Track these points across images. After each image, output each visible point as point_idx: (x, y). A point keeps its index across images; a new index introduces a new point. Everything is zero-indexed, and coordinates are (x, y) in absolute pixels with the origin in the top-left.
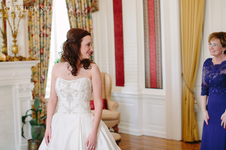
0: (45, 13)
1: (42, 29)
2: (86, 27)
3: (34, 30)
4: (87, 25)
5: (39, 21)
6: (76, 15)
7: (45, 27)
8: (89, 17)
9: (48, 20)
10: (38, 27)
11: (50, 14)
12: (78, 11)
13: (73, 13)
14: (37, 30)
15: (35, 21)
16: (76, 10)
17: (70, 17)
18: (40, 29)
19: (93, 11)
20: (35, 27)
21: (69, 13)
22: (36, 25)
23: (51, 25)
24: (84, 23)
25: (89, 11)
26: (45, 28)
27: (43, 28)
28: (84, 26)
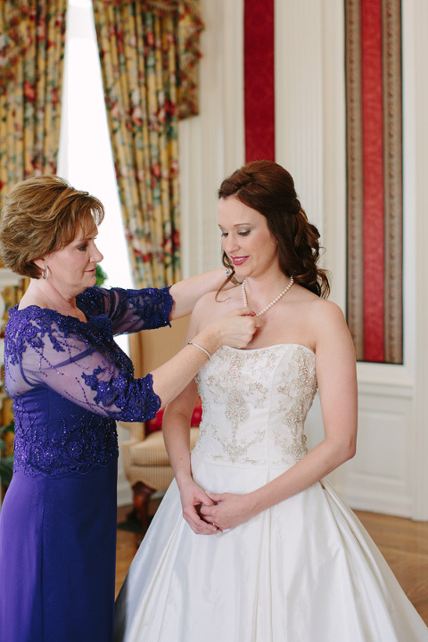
0: (40, 115)
1: (29, 167)
2: (159, 164)
3: (6, 167)
4: (164, 158)
5: (23, 139)
6: (131, 125)
7: (40, 160)
8: (170, 135)
9: (49, 139)
10: (19, 159)
11: (56, 118)
12: (138, 113)
13: (125, 118)
14: (15, 170)
15: (11, 140)
16: (131, 111)
17: (113, 132)
18: (24, 165)
19: (182, 117)
20: (8, 159)
21: (111, 120)
22: (11, 154)
23: (55, 155)
24: (154, 153)
25: (169, 116)
26: (39, 165)
27: (34, 162)
28: (155, 161)
